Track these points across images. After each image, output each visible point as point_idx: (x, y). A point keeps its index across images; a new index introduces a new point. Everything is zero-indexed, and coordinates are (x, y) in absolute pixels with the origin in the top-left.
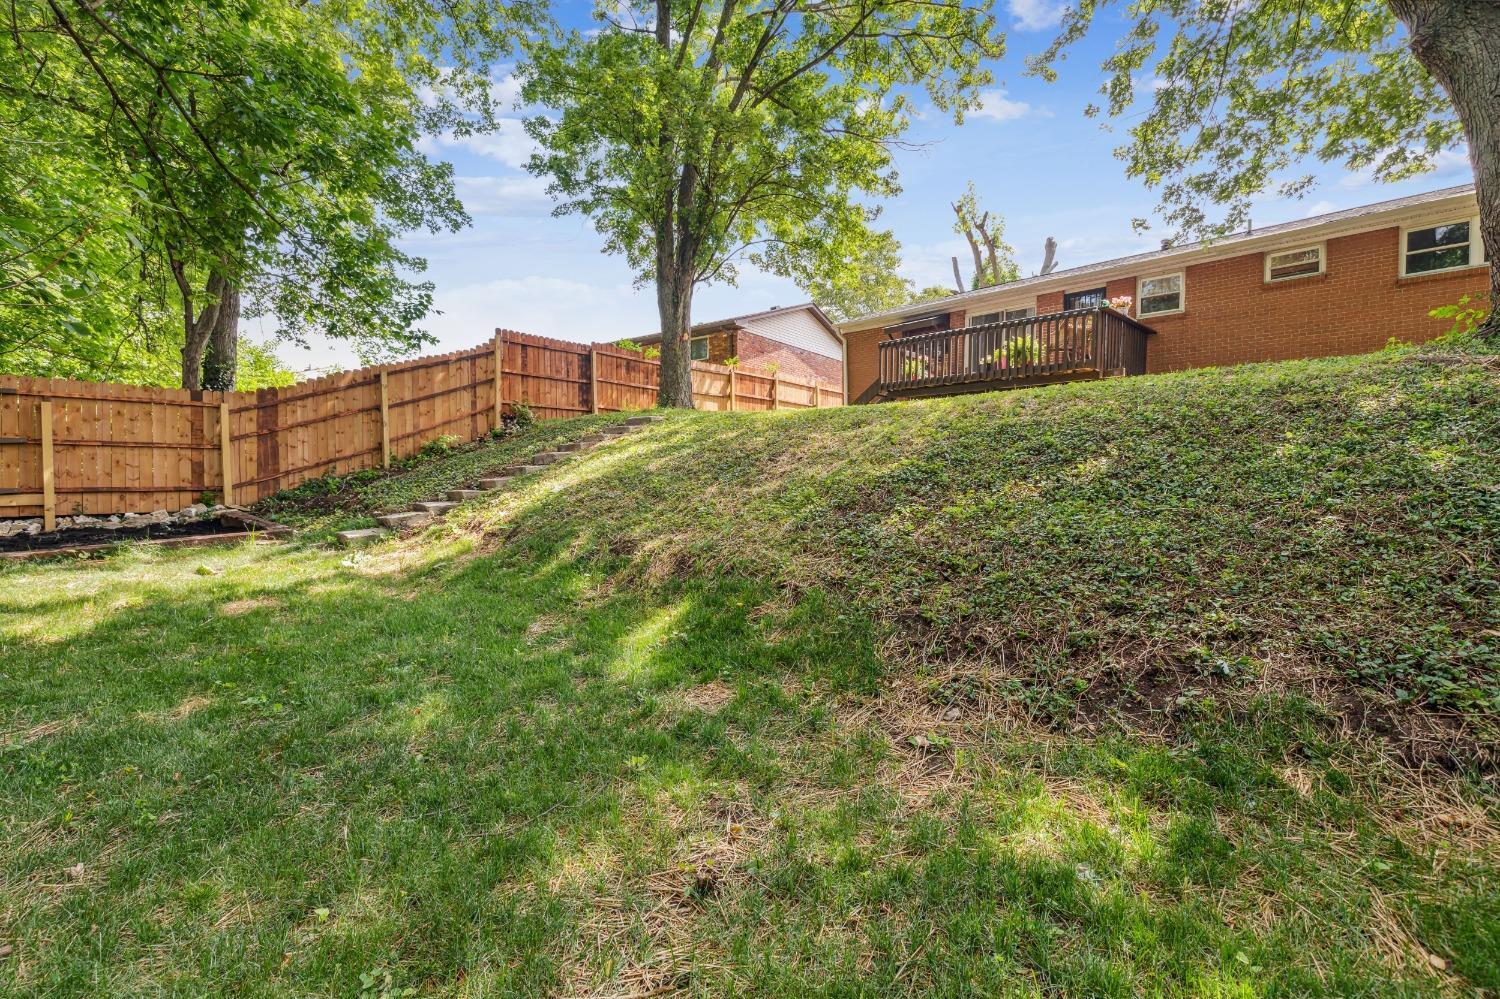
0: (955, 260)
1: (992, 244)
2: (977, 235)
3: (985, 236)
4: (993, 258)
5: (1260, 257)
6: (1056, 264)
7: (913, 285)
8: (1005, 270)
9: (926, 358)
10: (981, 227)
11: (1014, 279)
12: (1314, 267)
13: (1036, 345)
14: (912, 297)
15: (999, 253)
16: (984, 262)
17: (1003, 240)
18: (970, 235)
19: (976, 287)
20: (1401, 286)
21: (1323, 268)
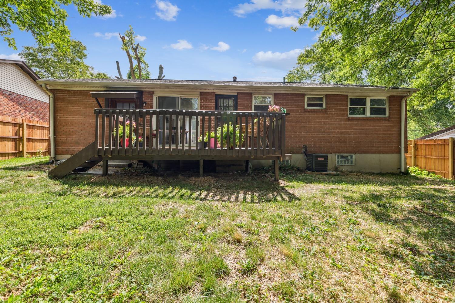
0: (118, 63)
1: (139, 59)
2: (132, 53)
3: (136, 55)
4: (139, 66)
5: (303, 95)
6: (164, 76)
7: (93, 69)
8: (143, 73)
9: (134, 123)
10: (135, 50)
11: (147, 79)
12: (321, 105)
13: (238, 131)
14: (92, 75)
15: (142, 65)
16: (134, 67)
17: (145, 59)
18: (128, 52)
19: (129, 78)
20: (349, 120)
21: (324, 106)
